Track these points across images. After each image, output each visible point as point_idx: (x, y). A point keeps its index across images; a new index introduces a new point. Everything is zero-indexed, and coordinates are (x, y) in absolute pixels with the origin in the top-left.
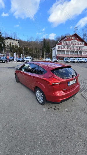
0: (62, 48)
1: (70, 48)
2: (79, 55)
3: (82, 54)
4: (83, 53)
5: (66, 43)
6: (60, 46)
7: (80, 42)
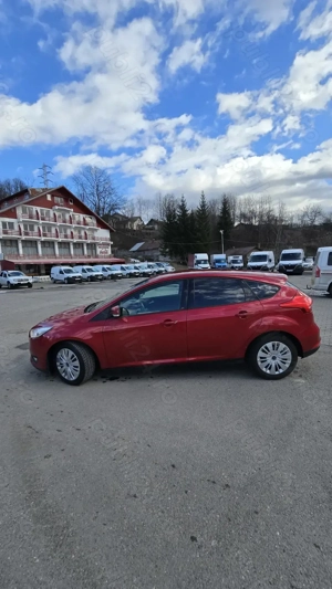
0: (22, 229)
1: (53, 231)
2: (89, 257)
3: (98, 252)
4: (99, 250)
5: (34, 213)
6: (11, 225)
7: (82, 216)
